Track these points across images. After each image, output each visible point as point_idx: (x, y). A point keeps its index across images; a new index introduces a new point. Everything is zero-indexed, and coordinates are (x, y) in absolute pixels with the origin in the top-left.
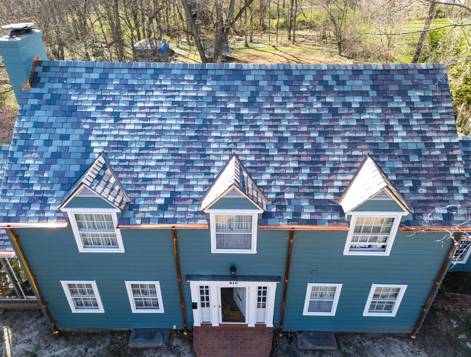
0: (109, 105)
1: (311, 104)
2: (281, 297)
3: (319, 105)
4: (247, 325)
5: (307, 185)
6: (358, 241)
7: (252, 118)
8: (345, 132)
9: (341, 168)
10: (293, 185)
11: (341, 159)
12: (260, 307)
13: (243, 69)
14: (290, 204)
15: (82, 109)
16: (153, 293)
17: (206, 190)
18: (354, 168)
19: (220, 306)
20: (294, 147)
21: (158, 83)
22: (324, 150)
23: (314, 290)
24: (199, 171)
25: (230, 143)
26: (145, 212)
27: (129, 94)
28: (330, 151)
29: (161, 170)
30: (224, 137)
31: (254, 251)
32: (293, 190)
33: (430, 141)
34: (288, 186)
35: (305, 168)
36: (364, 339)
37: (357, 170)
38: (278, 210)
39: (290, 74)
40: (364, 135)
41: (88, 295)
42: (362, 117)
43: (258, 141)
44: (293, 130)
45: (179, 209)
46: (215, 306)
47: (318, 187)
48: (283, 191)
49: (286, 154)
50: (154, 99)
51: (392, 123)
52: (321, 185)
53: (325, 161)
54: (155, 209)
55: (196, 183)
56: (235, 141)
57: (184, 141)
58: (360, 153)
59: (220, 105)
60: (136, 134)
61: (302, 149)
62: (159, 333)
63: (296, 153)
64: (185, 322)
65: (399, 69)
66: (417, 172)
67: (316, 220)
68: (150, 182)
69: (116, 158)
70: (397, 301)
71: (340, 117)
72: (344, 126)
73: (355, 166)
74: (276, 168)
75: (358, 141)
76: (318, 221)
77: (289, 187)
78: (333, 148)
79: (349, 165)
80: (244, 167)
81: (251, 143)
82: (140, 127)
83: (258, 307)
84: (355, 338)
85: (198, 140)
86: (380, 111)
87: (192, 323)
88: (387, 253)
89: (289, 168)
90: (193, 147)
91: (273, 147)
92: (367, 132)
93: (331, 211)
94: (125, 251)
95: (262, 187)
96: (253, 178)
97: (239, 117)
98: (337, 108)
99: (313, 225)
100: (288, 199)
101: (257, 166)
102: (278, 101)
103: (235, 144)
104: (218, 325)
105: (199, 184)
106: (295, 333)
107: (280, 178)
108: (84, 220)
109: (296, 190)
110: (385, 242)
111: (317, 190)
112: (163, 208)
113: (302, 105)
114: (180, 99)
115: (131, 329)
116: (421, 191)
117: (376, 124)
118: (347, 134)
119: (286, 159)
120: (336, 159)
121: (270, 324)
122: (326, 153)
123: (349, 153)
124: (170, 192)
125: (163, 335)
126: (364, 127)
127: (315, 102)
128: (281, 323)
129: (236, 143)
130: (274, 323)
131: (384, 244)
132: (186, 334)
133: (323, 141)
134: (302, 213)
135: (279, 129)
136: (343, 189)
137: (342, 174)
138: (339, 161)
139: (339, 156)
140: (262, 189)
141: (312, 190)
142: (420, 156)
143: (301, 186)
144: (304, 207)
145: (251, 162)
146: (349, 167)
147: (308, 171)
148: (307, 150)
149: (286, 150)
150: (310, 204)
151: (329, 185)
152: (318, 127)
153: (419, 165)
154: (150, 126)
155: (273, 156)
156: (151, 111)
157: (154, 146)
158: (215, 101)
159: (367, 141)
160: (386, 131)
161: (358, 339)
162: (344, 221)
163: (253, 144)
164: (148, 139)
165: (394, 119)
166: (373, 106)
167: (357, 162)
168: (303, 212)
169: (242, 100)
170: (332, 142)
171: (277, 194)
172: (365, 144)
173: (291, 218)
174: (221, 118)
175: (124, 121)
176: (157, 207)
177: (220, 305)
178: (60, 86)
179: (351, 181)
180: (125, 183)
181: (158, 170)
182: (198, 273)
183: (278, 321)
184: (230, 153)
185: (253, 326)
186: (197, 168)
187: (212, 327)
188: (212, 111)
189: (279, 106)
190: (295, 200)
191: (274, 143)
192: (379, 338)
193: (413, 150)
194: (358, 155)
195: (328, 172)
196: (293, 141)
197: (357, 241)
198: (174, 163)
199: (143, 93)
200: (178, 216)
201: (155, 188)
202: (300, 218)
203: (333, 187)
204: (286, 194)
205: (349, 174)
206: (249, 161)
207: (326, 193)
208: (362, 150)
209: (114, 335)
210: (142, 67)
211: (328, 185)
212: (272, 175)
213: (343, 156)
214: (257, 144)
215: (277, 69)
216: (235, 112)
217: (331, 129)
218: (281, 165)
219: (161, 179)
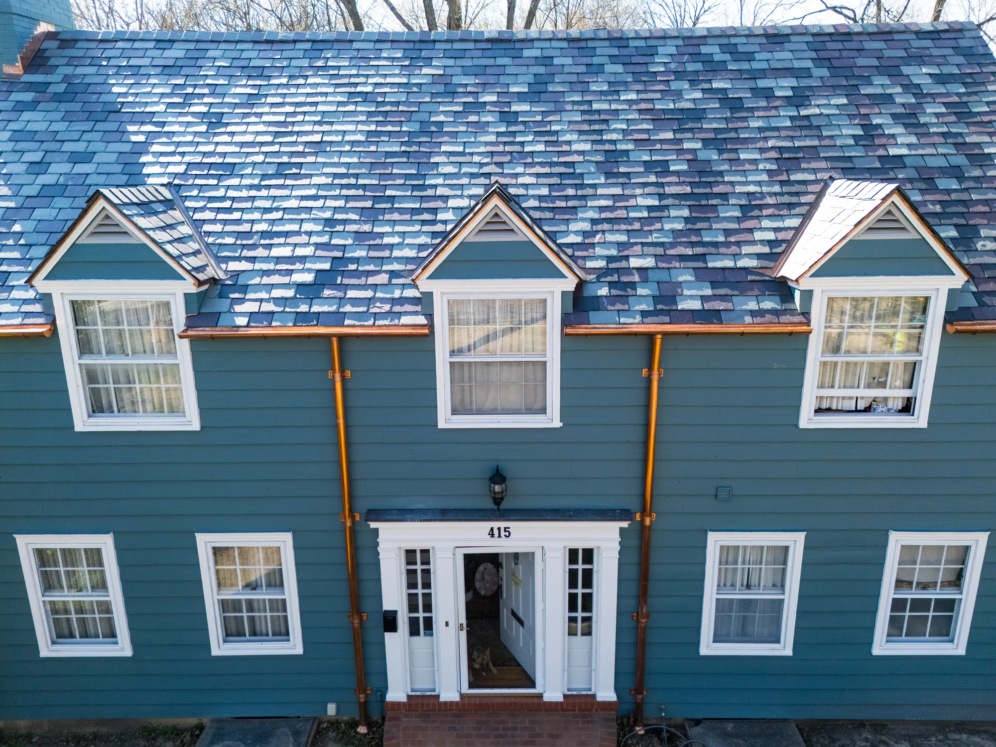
0: (200, 101)
1: (679, 94)
2: (632, 588)
3: (698, 95)
4: (540, 696)
5: (684, 240)
6: (837, 385)
7: (539, 118)
8: (765, 139)
9: (768, 206)
10: (649, 240)
11: (765, 189)
12: (576, 634)
13: (514, 38)
14: (645, 281)
15: (135, 108)
16: (275, 586)
17: (424, 254)
18: (800, 204)
19: (461, 625)
20: (645, 170)
21: (320, 63)
22: (721, 173)
23: (727, 563)
24: (408, 217)
25: (487, 164)
26: (261, 300)
27: (250, 83)
28: (736, 176)
29: (312, 216)
30: (472, 154)
31: (552, 419)
32: (651, 250)
33: (977, 151)
34: (636, 244)
35: (678, 206)
36: (884, 738)
37: (808, 208)
38: (614, 292)
39: (625, 45)
40: (816, 143)
41: (90, 593)
42: (803, 113)
43: (555, 159)
44: (639, 138)
45: (351, 294)
46: (447, 624)
47: (716, 245)
48: (626, 253)
49: (628, 181)
50: (308, 90)
51: (876, 121)
52: (721, 239)
53: (726, 194)
54: (290, 293)
55: (401, 240)
56: (497, 159)
57: (374, 161)
58: (812, 177)
59: (463, 97)
60: (257, 149)
61: (667, 172)
62: (286, 730)
63: (653, 179)
64: (362, 687)
65: (871, 31)
66: (962, 209)
67: (719, 311)
68: (282, 240)
69: (201, 194)
70: (963, 597)
71: (750, 114)
72: (760, 129)
73: (802, 201)
74: (602, 209)
75: (801, 155)
76: (722, 313)
77: (640, 246)
78: (740, 168)
79: (786, 199)
80: (523, 209)
81: (538, 163)
82: (269, 138)
83: (569, 634)
84: (856, 737)
85: (408, 159)
86: (844, 101)
87: (384, 689)
88: (920, 419)
89: (637, 208)
90: (395, 171)
91: (593, 170)
92: (820, 137)
93: (757, 292)
94: (202, 428)
95: (571, 245)
96: (546, 228)
97: (508, 118)
98: (741, 98)
99: (712, 323)
100: (639, 269)
101: (555, 205)
102: (599, 89)
103: (500, 164)
104: (456, 698)
105: (406, 242)
106: (681, 727)
107: (616, 227)
108: (95, 324)
109: (660, 251)
110: (911, 387)
111: (713, 250)
112: (309, 291)
113: (658, 96)
114: (369, 89)
115: (205, 721)
116: (984, 246)
117: (840, 123)
118: (771, 143)
119: (628, 192)
120: (752, 188)
121: (606, 693)
122: (726, 179)
123: (784, 177)
124: (331, 259)
125: (296, 734)
126: (811, 130)
127: (687, 90)
128: (639, 689)
129: (502, 163)
130: (617, 689)
131: (907, 393)
132: (362, 730)
133: (715, 157)
134: (678, 298)
135: (604, 137)
136: (781, 246)
137: (770, 218)
138: (761, 193)
139: (759, 183)
140: (569, 251)
141: (699, 250)
142: (961, 178)
143: (669, 243)
144: (683, 285)
145: (540, 198)
146: (788, 204)
147: (686, 213)
148: (677, 173)
149: (627, 175)
150: (697, 277)
151: (742, 239)
152: (698, 133)
153: (964, 196)
154: (293, 136)
155: (594, 186)
156: (298, 110)
157: (298, 171)
158: (451, 92)
159: (822, 155)
160: (866, 135)
161: (866, 740)
162: (793, 312)
163: (541, 164)
164: (285, 159)
165: (881, 113)
166: (826, 94)
167: (807, 193)
168: (682, 295)
169: (514, 89)
170: (739, 159)
171: (610, 259)
172: (818, 158)
173: (651, 308)
174: (465, 120)
175: (230, 129)
176: (293, 290)
177: (463, 620)
178: (92, 70)
179: (798, 231)
180: (218, 242)
181: (303, 216)
182: (400, 503)
183: (629, 683)
184: (487, 182)
185: (559, 698)
186: (401, 211)
187: (440, 704)
188: (442, 109)
189: (603, 98)
190: (657, 271)
191: (596, 162)
192: (929, 736)
193: (940, 167)
194: (805, 181)
195: (737, 214)
196: (642, 158)
197: (832, 387)
198: (346, 203)
199: (284, 81)
200: (348, 308)
201: (293, 250)
202: (674, 308)
203: (753, 242)
204: (632, 260)
205: (790, 216)
206: (533, 196)
207: (736, 256)
208: (815, 171)
209: (154, 739)
210: (285, 38)
211: (739, 240)
212: (594, 222)
213: (770, 183)
214: (551, 164)
215: (593, 36)
216: (498, 109)
217: (733, 135)
218: (614, 202)
219: (310, 234)
